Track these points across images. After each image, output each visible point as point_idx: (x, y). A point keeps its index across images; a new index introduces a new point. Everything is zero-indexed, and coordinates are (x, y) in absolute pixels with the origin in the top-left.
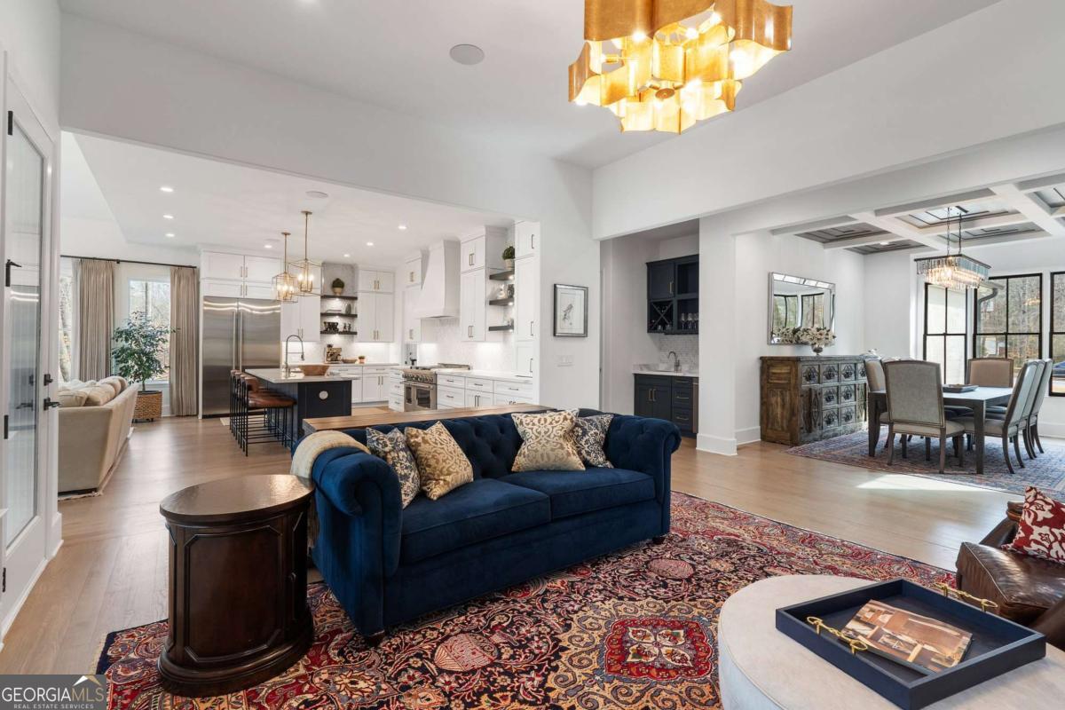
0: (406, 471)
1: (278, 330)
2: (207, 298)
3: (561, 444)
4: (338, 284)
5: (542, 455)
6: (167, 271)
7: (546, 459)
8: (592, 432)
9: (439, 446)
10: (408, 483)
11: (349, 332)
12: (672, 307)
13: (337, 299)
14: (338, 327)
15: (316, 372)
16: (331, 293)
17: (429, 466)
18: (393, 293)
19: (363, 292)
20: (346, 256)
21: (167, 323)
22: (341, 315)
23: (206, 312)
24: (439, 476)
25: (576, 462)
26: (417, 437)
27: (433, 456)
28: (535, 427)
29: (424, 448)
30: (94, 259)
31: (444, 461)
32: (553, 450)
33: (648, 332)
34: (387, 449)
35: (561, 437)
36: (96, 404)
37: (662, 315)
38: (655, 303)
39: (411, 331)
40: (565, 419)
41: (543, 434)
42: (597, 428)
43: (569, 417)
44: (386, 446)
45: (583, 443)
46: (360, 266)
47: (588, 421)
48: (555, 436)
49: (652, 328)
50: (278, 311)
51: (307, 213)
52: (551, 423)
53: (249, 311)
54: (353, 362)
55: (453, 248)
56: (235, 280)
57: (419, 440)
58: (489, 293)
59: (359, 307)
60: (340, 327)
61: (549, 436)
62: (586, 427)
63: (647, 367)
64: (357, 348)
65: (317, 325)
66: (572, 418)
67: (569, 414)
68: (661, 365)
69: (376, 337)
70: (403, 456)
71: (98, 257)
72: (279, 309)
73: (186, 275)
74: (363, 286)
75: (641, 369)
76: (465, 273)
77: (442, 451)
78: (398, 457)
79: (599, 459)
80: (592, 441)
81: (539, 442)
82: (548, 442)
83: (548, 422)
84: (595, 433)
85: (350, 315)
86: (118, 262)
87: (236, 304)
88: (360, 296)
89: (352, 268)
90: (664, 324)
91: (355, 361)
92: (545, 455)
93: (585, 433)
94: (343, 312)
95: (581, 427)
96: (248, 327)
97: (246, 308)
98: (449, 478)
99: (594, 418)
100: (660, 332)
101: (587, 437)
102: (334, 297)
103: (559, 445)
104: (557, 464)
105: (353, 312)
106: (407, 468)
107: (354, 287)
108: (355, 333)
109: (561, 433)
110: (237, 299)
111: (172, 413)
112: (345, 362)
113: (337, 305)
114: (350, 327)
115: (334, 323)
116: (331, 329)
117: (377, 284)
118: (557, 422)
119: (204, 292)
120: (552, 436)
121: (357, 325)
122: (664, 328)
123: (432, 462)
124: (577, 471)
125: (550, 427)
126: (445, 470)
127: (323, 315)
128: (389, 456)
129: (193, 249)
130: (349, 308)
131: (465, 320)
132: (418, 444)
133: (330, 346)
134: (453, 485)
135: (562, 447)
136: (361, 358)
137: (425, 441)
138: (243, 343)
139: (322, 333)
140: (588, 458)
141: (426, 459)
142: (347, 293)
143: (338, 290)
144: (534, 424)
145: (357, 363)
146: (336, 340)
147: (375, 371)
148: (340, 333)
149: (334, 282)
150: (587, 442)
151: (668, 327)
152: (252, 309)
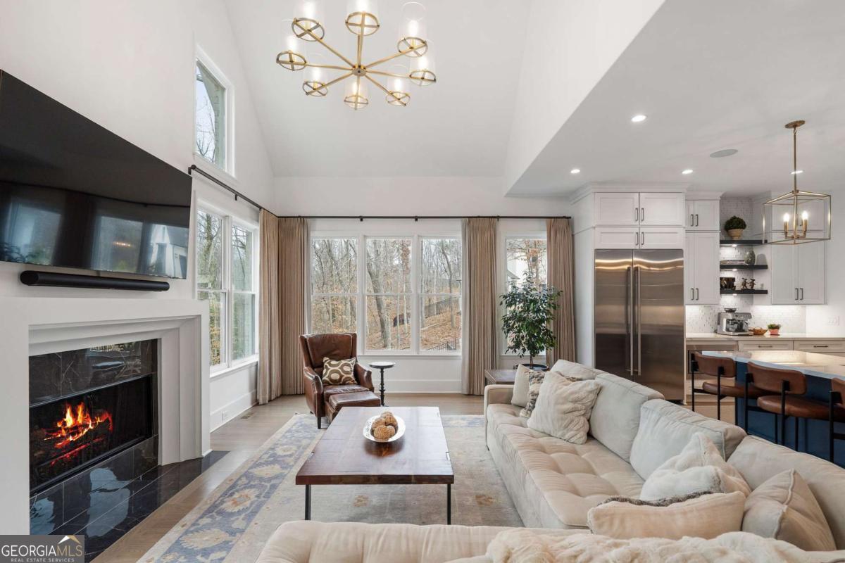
1: (680, 289)
4: (735, 223)
11: (751, 291)
13: (735, 245)
14: (735, 284)
22: (739, 267)
30: (479, 217)
50: (680, 266)
53: (646, 268)
54: (762, 333)
56: (630, 226)
60: (738, 284)
64: (763, 313)
69: (800, 297)
71: (481, 215)
72: (682, 263)
73: (561, 227)
85: (753, 266)
91: (766, 331)
94: (742, 262)
105: (758, 262)
108: (761, 292)
112: (753, 333)
113: (735, 253)
114: (753, 284)
115: (731, 279)
121: (765, 281)
130: (751, 256)
133: (730, 311)
136: (774, 328)
145: (767, 335)
146: (736, 302)
148: (739, 292)
149: (729, 221)
152: (648, 265)
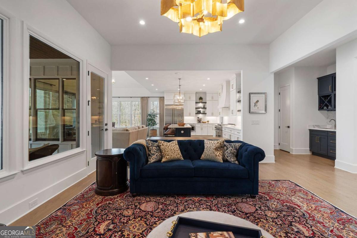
0: (154, 153)
1: (183, 113)
2: (166, 105)
3: (214, 152)
4: (201, 98)
5: (208, 155)
6: (158, 99)
7: (209, 156)
8: (230, 149)
9: (167, 147)
10: (154, 156)
11: (204, 113)
12: (331, 98)
13: (201, 103)
14: (201, 112)
15: (181, 125)
16: (199, 102)
17: (163, 152)
18: (218, 100)
19: (208, 100)
20: (201, 90)
21: (158, 112)
22: (202, 108)
23: (165, 108)
24: (165, 156)
25: (220, 159)
26: (161, 143)
27: (164, 150)
28: (207, 145)
29: (162, 147)
31: (167, 151)
32: (211, 153)
33: (319, 110)
34: (149, 146)
35: (214, 149)
36: (128, 131)
37: (326, 102)
38: (323, 97)
39: (220, 112)
40: (218, 143)
41: (209, 147)
42: (232, 147)
43: (220, 142)
44: (149, 145)
45: (226, 153)
46: (207, 92)
47: (230, 145)
48: (212, 148)
49: (321, 108)
50: (183, 108)
51: (180, 79)
52: (212, 144)
53: (175, 108)
54: (205, 123)
55: (228, 82)
56: (172, 100)
57: (161, 144)
58: (237, 98)
59: (207, 106)
60: (202, 112)
61: (210, 148)
62: (228, 147)
63: (318, 126)
64: (207, 118)
65: (194, 111)
66: (221, 143)
67: (220, 141)
68: (328, 125)
69: (212, 115)
70: (155, 148)
71: (145, 97)
72: (183, 107)
73: (162, 99)
74: (208, 99)
75: (314, 127)
76: (231, 91)
77: (168, 148)
78: (152, 148)
79: (232, 159)
80: (229, 152)
81: (207, 150)
82: (210, 150)
83: (212, 143)
84: (231, 149)
85: (204, 108)
86: (149, 97)
87: (172, 106)
88: (207, 102)
89: (205, 93)
90: (327, 106)
92: (209, 155)
93: (227, 149)
94: (202, 107)
95: (226, 146)
96: (175, 112)
97: (175, 107)
98: (168, 157)
99: (232, 144)
100: (325, 110)
101: (228, 151)
102: (200, 103)
103: (213, 152)
104: (213, 158)
105: (205, 107)
106: (155, 152)
107: (206, 99)
108: (206, 114)
109: (214, 148)
110: (173, 105)
111: (160, 135)
112: (203, 122)
113: (201, 105)
114: (204, 112)
115: (200, 111)
116: (199, 112)
117: (212, 97)
118: (214, 144)
119: (165, 103)
120: (211, 148)
121: (207, 111)
122: (328, 108)
123: (164, 151)
124: (219, 162)
125: (211, 145)
126: (167, 154)
127: (196, 108)
128: (150, 148)
129: (163, 92)
130: (204, 106)
131: (231, 108)
132: (161, 146)
133: (198, 118)
134: (169, 159)
135: (214, 153)
136: (208, 121)
137: (163, 145)
138: (174, 117)
139: (196, 114)
140: (227, 158)
141: (162, 150)
142: (204, 101)
143: (201, 100)
144: (207, 144)
145: (207, 123)
146: (200, 116)
147: (212, 126)
148: (202, 114)
149: (200, 98)
150: (227, 152)
151: (330, 107)
152: (176, 107)
